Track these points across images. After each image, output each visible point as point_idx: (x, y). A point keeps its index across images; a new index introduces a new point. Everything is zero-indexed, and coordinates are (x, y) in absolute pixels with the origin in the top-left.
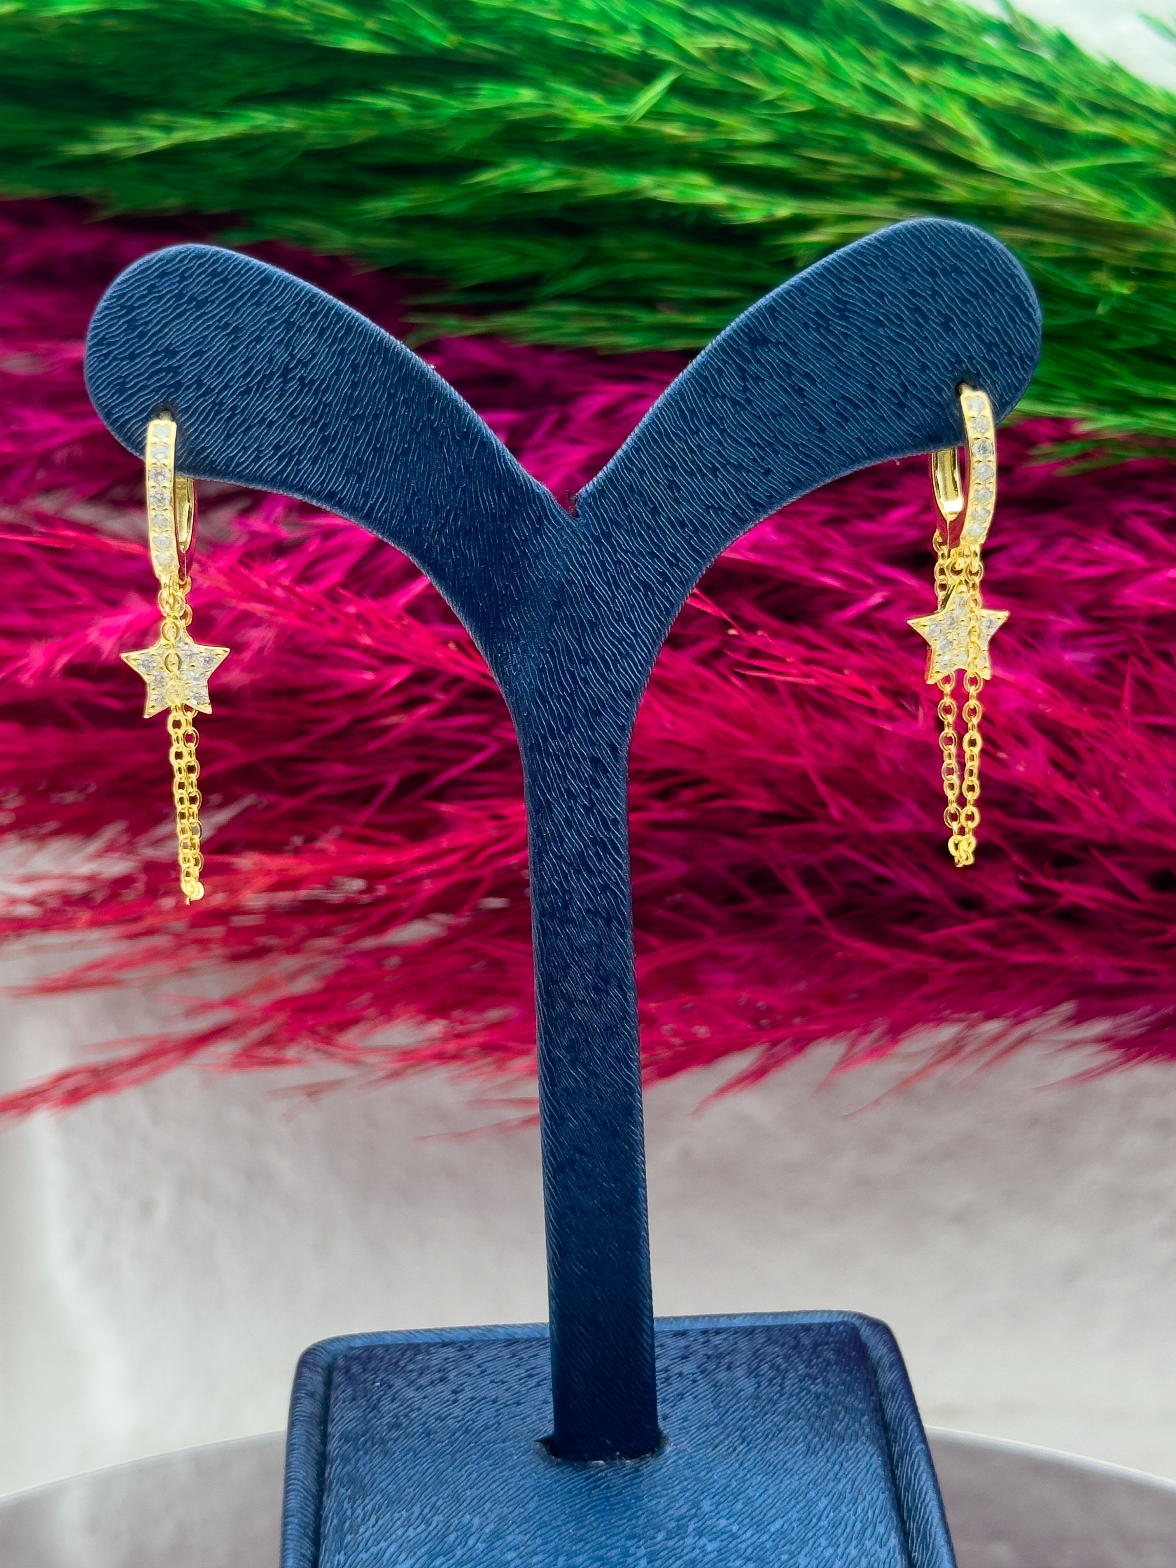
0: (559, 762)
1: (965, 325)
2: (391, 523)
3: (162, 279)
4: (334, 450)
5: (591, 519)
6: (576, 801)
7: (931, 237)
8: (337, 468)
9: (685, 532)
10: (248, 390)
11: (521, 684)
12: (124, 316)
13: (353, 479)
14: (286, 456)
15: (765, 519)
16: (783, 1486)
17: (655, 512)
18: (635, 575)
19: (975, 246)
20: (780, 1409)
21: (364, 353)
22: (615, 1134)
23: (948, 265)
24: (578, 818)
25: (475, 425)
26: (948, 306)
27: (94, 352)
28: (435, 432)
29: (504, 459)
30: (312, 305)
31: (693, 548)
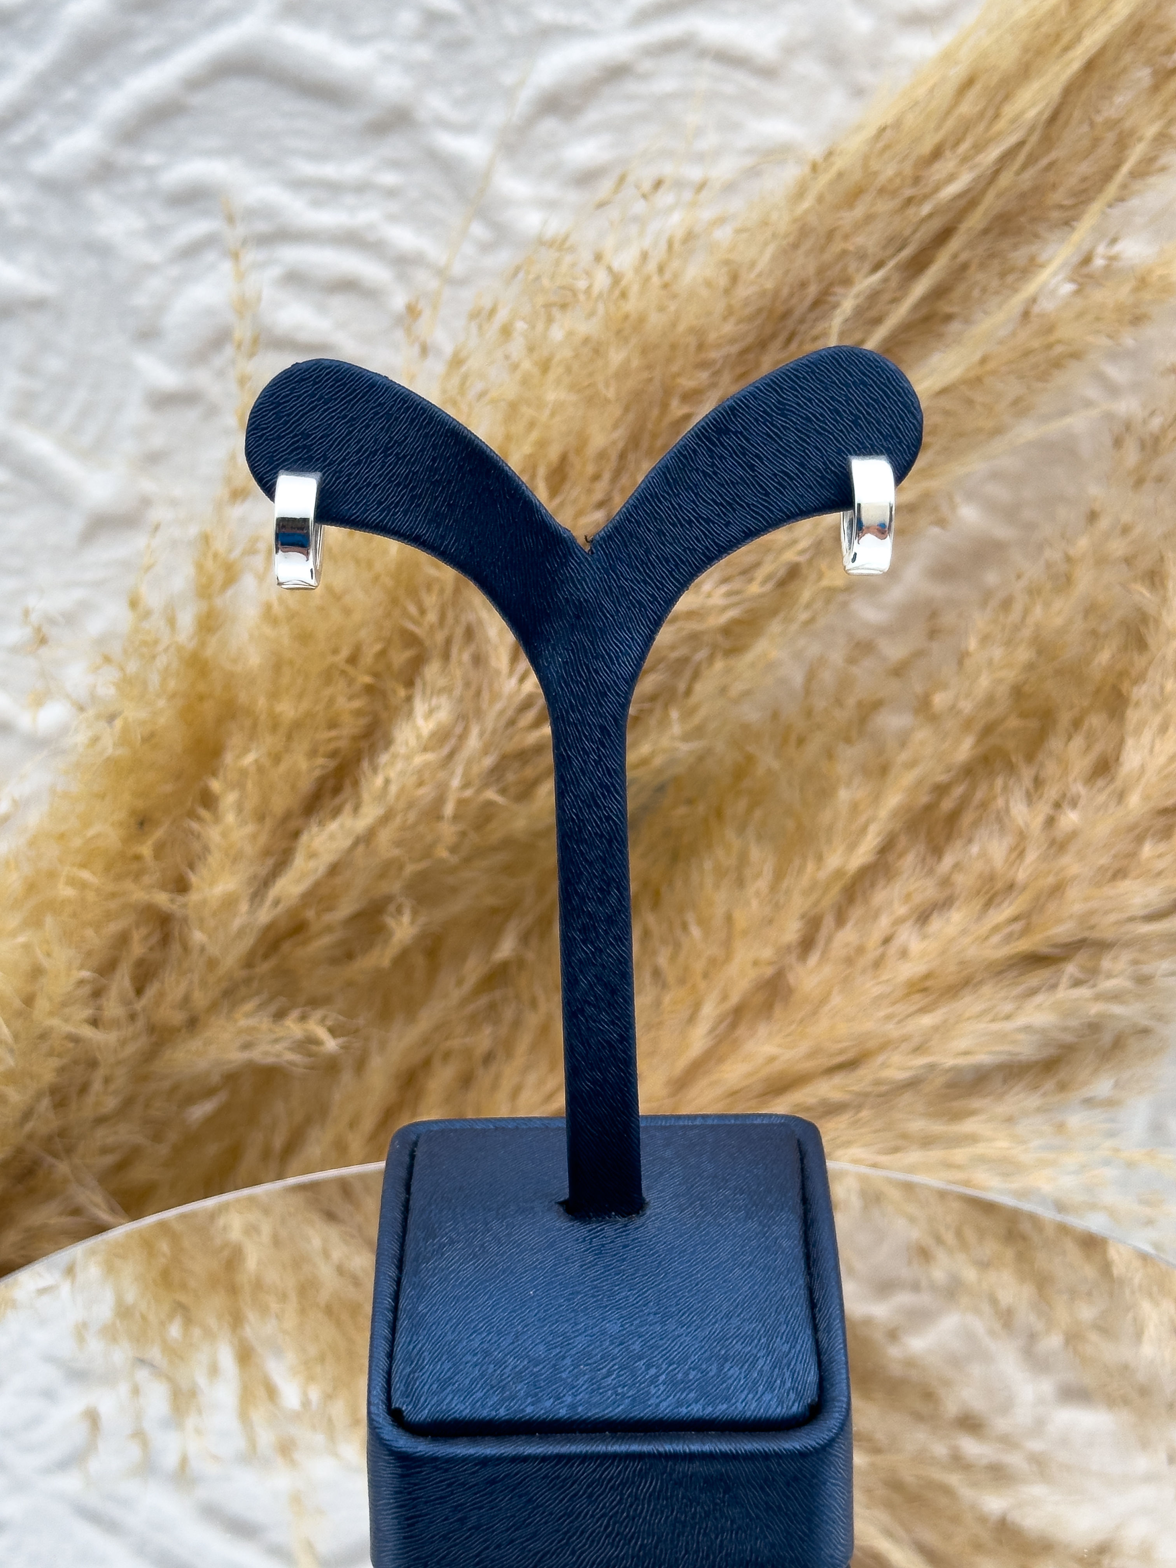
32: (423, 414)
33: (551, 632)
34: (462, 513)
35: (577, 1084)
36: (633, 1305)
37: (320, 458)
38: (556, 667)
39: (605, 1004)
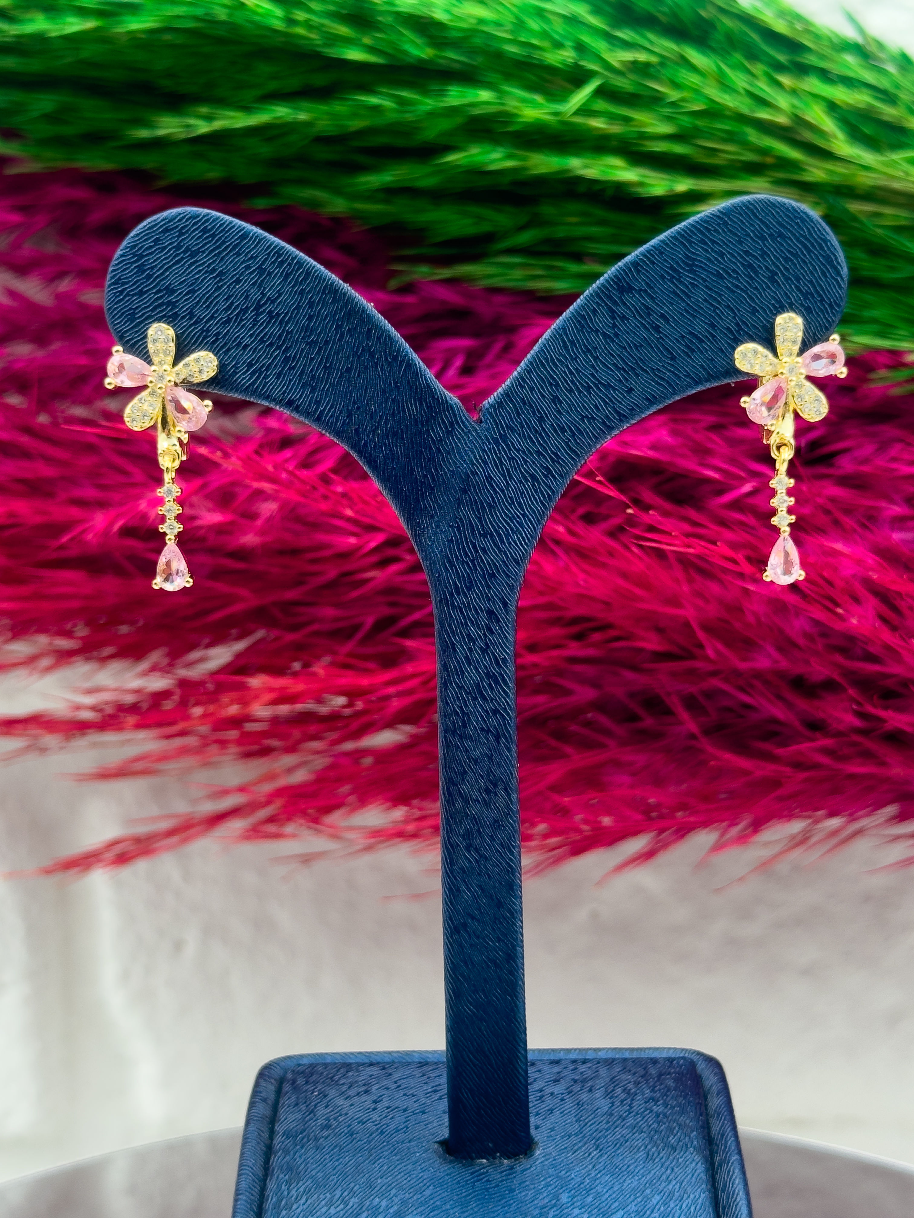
0: (462, 613)
1: (787, 279)
2: (336, 424)
3: (165, 234)
4: (294, 368)
5: (492, 425)
6: (474, 643)
7: (762, 209)
8: (295, 381)
9: (564, 436)
10: (228, 321)
11: (434, 552)
12: (135, 262)
13: (308, 391)
14: (256, 372)
15: (628, 427)
16: (625, 1185)
17: (541, 420)
18: (525, 469)
19: (795, 217)
20: (628, 1124)
21: (318, 293)
22: (500, 905)
23: (775, 231)
24: (476, 657)
25: (403, 350)
26: (774, 263)
27: (112, 289)
28: (372, 355)
29: (425, 377)
30: (280, 256)
31: (571, 449)
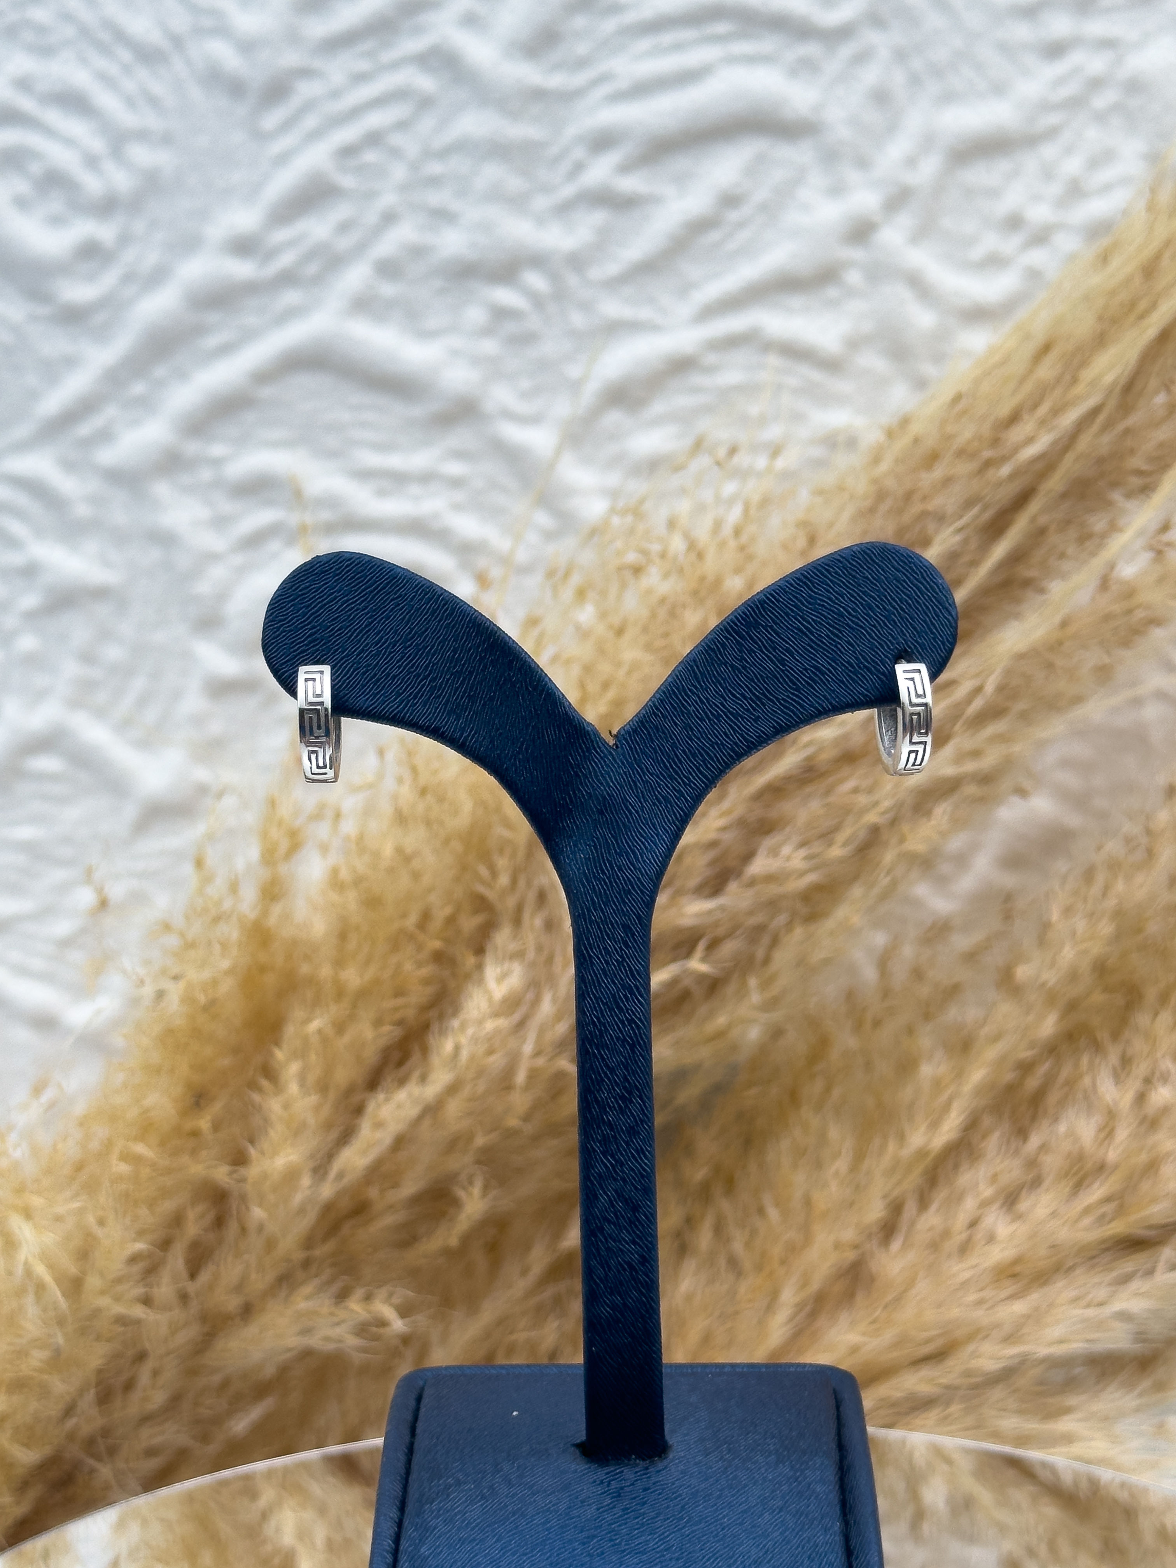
32: (444, 605)
33: (573, 828)
34: (483, 705)
35: (595, 1309)
36: (654, 1549)
37: (338, 649)
38: (578, 864)
39: (626, 1222)
